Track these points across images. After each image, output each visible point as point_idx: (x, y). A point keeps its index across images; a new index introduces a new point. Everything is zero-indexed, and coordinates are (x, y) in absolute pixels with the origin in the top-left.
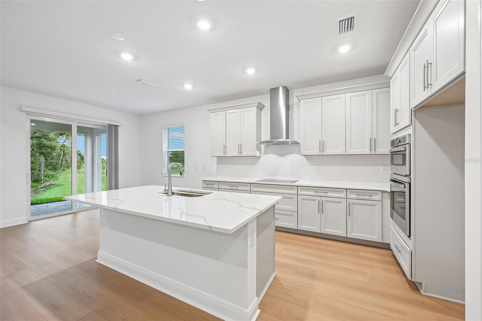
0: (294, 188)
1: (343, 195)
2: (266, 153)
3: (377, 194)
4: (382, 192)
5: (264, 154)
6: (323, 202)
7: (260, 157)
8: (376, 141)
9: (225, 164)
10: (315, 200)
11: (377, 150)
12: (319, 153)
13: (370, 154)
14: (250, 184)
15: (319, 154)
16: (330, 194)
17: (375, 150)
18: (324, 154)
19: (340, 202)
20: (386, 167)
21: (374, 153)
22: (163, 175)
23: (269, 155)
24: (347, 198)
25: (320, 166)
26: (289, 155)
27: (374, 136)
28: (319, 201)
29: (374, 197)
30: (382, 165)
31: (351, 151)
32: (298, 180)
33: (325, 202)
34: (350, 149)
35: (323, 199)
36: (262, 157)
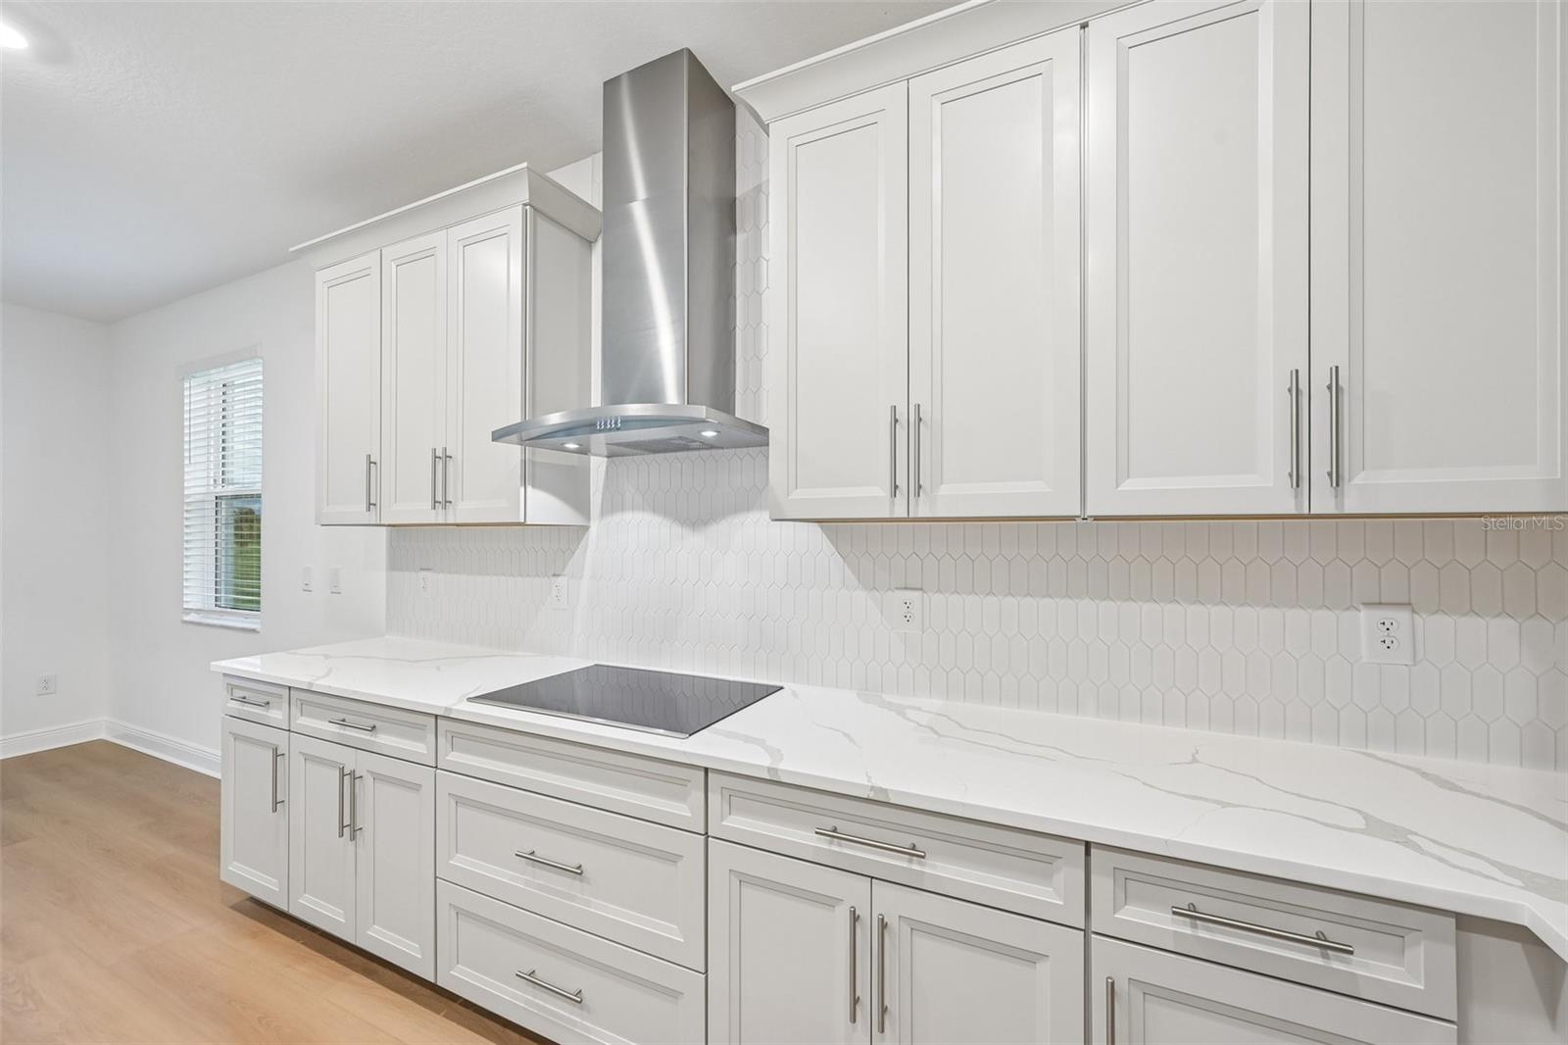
0: (683, 782)
1: (1056, 893)
2: (612, 506)
3: (1398, 934)
4: (1458, 927)
5: (603, 514)
6: (883, 926)
7: (586, 528)
8: (1345, 399)
9: (422, 569)
10: (829, 902)
11: (1357, 481)
12: (893, 504)
13: (1293, 511)
14: (433, 720)
15: (887, 515)
16: (942, 870)
17: (1337, 478)
18: (921, 514)
19: (1031, 958)
20: (1402, 616)
21: (1323, 503)
22: (186, 618)
23: (629, 516)
24: (1086, 932)
25: (914, 596)
26: (736, 520)
27: (1331, 352)
28: (855, 918)
29: (1374, 969)
30: (1367, 604)
31: (1128, 485)
32: (778, 684)
33: (906, 929)
34: (1123, 471)
35: (891, 902)
36: (595, 526)
